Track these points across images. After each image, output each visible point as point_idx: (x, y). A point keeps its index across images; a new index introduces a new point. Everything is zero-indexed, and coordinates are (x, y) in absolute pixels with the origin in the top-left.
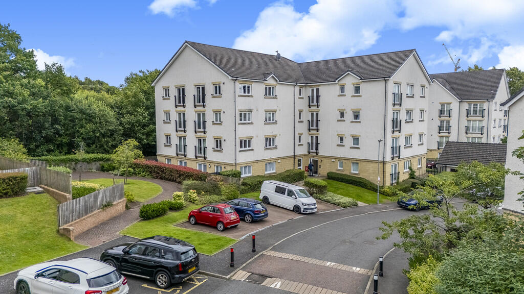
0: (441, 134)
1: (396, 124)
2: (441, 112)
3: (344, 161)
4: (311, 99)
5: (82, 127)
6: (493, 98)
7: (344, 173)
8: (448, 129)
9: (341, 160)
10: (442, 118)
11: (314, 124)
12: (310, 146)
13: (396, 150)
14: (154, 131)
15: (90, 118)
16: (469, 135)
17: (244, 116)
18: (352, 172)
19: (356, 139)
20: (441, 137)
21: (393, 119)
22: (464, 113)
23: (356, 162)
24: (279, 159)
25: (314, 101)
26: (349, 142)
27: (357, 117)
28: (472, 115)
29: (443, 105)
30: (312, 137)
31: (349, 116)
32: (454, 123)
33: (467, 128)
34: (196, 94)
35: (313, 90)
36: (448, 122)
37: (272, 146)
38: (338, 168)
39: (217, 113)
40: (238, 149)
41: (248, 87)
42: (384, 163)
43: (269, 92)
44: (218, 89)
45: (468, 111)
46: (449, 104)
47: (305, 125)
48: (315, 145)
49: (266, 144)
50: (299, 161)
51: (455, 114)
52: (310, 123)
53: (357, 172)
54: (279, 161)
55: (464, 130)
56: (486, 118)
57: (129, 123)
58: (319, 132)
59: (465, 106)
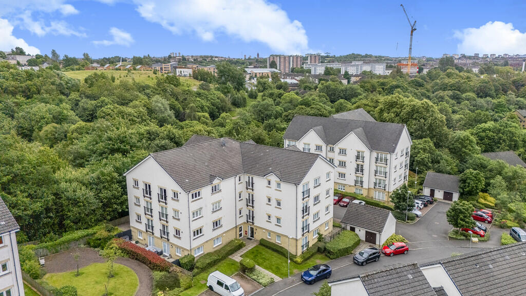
0: (357, 175)
1: (306, 210)
2: (358, 157)
3: (271, 233)
4: (248, 184)
5: (69, 211)
6: (393, 152)
7: (270, 241)
8: (362, 171)
9: (270, 232)
10: (358, 163)
11: (250, 201)
12: (248, 217)
13: (306, 228)
14: (127, 200)
15: (75, 202)
16: (377, 177)
17: (197, 214)
18: (277, 241)
19: (278, 220)
20: (357, 177)
21: (303, 208)
22: (374, 160)
23: (279, 235)
24: (224, 233)
25: (250, 185)
26: (274, 220)
27: (279, 204)
28: (379, 162)
29: (358, 152)
30: (249, 210)
31: (274, 203)
32: (366, 168)
33: (376, 172)
34: (160, 193)
35: (249, 177)
36: (362, 166)
37: (218, 226)
38: (267, 237)
39: (176, 211)
40: (193, 237)
41: (199, 192)
42: (297, 240)
43: (215, 190)
44: (176, 195)
45: (377, 159)
46: (363, 152)
47: (244, 202)
48: (251, 217)
49: (214, 226)
50: (241, 228)
51: (367, 160)
52: (248, 201)
53: (280, 242)
54: (224, 235)
55: (373, 173)
56: (388, 166)
57: (106, 198)
58: (254, 209)
59: (375, 154)
